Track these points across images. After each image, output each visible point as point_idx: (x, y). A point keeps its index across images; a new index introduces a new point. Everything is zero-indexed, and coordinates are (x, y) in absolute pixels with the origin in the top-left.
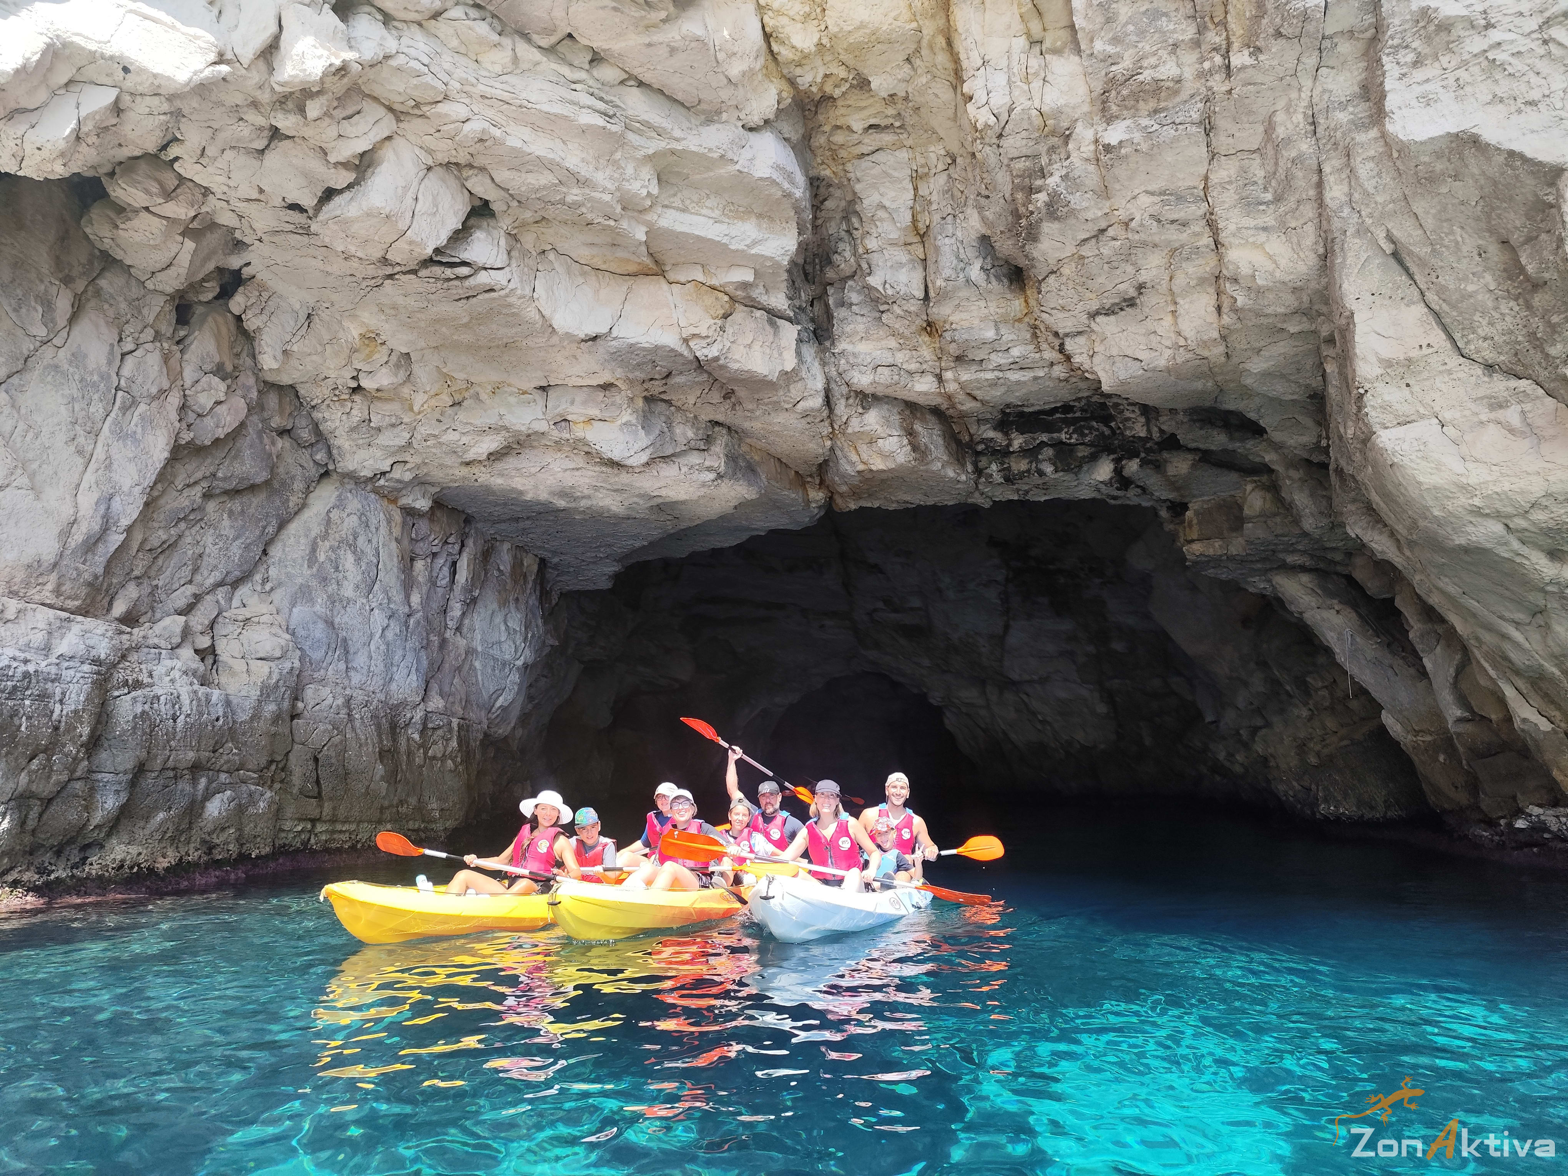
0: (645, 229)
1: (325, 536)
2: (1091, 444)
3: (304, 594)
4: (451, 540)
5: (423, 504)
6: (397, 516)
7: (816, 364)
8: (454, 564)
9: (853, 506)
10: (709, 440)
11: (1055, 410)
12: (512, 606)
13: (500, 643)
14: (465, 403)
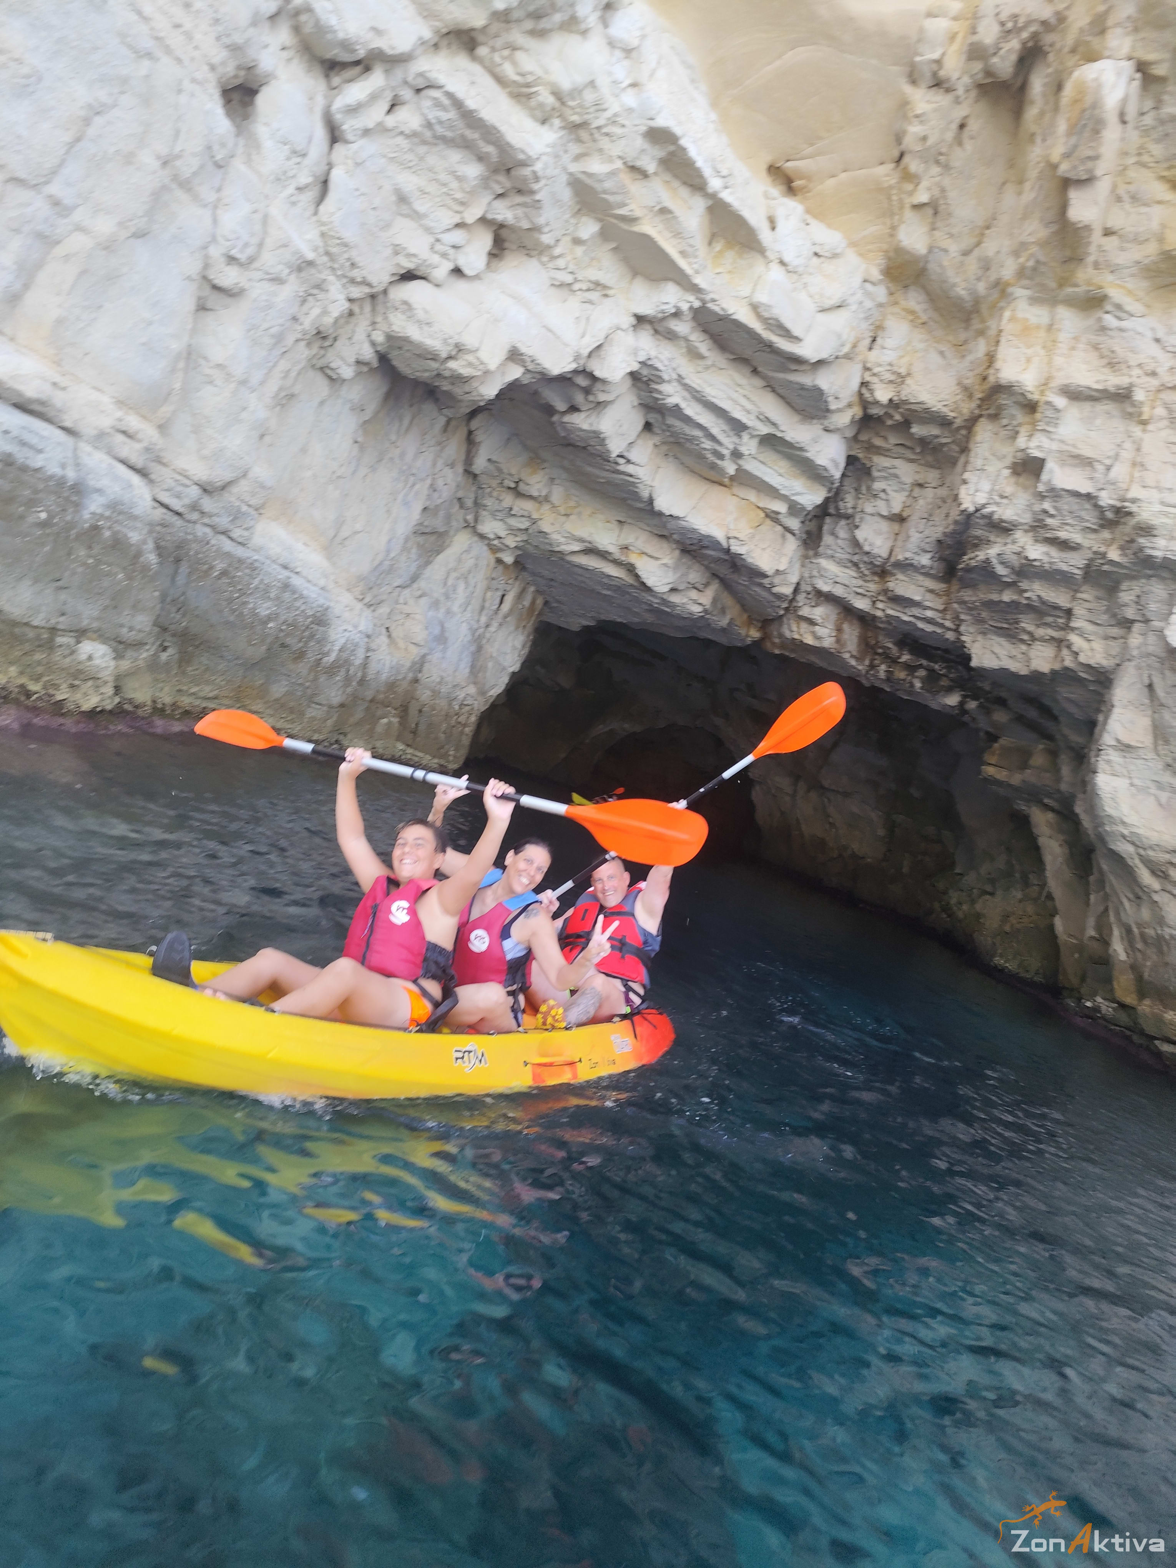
0: (735, 467)
1: (455, 570)
2: (952, 680)
3: (436, 604)
4: (510, 582)
5: (509, 559)
6: (493, 561)
7: (797, 566)
8: (503, 596)
9: (777, 652)
10: (706, 585)
11: (938, 649)
12: (520, 630)
13: (506, 654)
14: (572, 517)
